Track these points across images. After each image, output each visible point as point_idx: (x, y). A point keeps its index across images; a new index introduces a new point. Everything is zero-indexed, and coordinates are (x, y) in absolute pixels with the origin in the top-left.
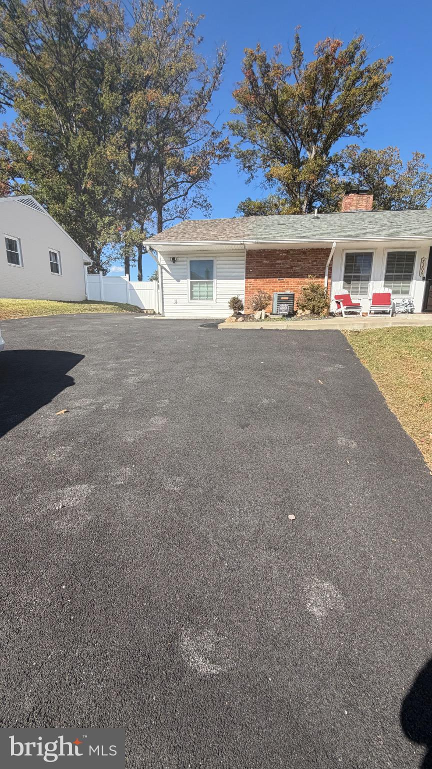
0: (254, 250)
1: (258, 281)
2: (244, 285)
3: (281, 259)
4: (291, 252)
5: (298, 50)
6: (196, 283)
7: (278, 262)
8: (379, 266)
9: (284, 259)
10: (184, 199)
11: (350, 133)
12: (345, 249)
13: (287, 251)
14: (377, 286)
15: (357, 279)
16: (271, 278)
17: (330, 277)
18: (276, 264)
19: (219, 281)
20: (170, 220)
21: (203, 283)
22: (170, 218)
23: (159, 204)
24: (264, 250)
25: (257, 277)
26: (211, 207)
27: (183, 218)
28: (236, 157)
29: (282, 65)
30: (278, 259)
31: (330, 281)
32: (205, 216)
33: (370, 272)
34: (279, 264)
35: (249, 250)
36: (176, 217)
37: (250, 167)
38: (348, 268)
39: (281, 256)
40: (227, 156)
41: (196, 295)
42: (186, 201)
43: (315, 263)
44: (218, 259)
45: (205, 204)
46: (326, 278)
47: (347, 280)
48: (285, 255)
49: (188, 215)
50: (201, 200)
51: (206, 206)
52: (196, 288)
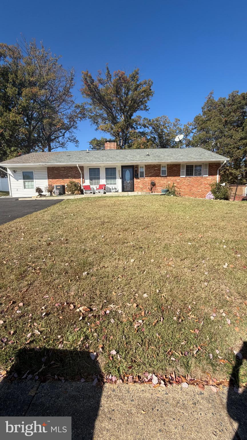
0: (51, 167)
1: (54, 180)
2: (47, 182)
3: (63, 171)
4: (66, 168)
5: (109, 73)
6: (26, 181)
7: (61, 172)
8: (103, 173)
9: (64, 171)
10: (63, 138)
11: (142, 109)
12: (88, 167)
13: (64, 167)
14: (103, 181)
15: (95, 179)
16: (59, 179)
17: (83, 178)
18: (60, 173)
19: (36, 180)
20: (56, 148)
21: (30, 181)
22: (55, 147)
23: (49, 140)
24: (54, 167)
25: (52, 178)
26: (78, 142)
27: (63, 147)
28: (89, 118)
29: (102, 79)
30: (61, 171)
31: (83, 180)
32: (76, 146)
33: (100, 176)
34: (62, 173)
35: (48, 167)
36: (59, 147)
37: (97, 123)
38: (90, 174)
39: (62, 170)
40: (85, 117)
41: (26, 187)
42: (64, 138)
43: (76, 172)
44: (35, 171)
45: (75, 140)
46: (82, 178)
47: (91, 179)
48: (64, 169)
49: (66, 146)
50: (73, 138)
51: (76, 141)
52: (26, 183)
